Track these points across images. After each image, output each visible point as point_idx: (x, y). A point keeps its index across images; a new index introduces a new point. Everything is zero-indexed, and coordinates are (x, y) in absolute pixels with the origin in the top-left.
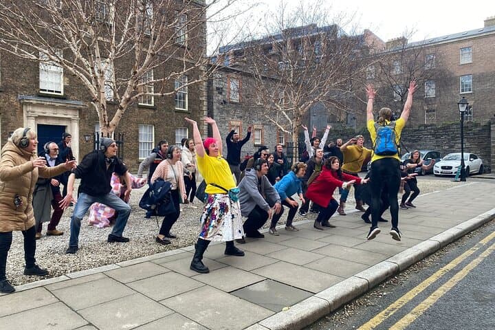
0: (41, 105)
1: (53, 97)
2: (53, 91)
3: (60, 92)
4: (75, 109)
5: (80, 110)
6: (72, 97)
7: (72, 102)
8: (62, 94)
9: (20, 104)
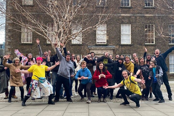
0: (96, 49)
1: (102, 45)
2: (102, 43)
3: (105, 43)
4: (111, 50)
5: (114, 50)
6: (110, 44)
7: (110, 47)
8: (106, 44)
9: (89, 49)
